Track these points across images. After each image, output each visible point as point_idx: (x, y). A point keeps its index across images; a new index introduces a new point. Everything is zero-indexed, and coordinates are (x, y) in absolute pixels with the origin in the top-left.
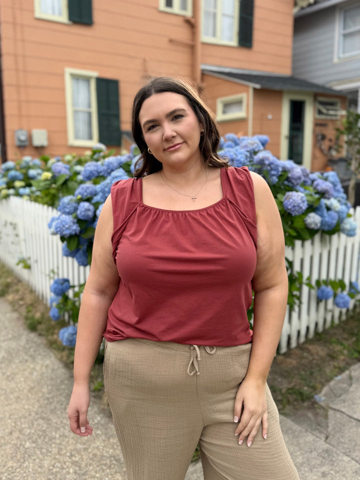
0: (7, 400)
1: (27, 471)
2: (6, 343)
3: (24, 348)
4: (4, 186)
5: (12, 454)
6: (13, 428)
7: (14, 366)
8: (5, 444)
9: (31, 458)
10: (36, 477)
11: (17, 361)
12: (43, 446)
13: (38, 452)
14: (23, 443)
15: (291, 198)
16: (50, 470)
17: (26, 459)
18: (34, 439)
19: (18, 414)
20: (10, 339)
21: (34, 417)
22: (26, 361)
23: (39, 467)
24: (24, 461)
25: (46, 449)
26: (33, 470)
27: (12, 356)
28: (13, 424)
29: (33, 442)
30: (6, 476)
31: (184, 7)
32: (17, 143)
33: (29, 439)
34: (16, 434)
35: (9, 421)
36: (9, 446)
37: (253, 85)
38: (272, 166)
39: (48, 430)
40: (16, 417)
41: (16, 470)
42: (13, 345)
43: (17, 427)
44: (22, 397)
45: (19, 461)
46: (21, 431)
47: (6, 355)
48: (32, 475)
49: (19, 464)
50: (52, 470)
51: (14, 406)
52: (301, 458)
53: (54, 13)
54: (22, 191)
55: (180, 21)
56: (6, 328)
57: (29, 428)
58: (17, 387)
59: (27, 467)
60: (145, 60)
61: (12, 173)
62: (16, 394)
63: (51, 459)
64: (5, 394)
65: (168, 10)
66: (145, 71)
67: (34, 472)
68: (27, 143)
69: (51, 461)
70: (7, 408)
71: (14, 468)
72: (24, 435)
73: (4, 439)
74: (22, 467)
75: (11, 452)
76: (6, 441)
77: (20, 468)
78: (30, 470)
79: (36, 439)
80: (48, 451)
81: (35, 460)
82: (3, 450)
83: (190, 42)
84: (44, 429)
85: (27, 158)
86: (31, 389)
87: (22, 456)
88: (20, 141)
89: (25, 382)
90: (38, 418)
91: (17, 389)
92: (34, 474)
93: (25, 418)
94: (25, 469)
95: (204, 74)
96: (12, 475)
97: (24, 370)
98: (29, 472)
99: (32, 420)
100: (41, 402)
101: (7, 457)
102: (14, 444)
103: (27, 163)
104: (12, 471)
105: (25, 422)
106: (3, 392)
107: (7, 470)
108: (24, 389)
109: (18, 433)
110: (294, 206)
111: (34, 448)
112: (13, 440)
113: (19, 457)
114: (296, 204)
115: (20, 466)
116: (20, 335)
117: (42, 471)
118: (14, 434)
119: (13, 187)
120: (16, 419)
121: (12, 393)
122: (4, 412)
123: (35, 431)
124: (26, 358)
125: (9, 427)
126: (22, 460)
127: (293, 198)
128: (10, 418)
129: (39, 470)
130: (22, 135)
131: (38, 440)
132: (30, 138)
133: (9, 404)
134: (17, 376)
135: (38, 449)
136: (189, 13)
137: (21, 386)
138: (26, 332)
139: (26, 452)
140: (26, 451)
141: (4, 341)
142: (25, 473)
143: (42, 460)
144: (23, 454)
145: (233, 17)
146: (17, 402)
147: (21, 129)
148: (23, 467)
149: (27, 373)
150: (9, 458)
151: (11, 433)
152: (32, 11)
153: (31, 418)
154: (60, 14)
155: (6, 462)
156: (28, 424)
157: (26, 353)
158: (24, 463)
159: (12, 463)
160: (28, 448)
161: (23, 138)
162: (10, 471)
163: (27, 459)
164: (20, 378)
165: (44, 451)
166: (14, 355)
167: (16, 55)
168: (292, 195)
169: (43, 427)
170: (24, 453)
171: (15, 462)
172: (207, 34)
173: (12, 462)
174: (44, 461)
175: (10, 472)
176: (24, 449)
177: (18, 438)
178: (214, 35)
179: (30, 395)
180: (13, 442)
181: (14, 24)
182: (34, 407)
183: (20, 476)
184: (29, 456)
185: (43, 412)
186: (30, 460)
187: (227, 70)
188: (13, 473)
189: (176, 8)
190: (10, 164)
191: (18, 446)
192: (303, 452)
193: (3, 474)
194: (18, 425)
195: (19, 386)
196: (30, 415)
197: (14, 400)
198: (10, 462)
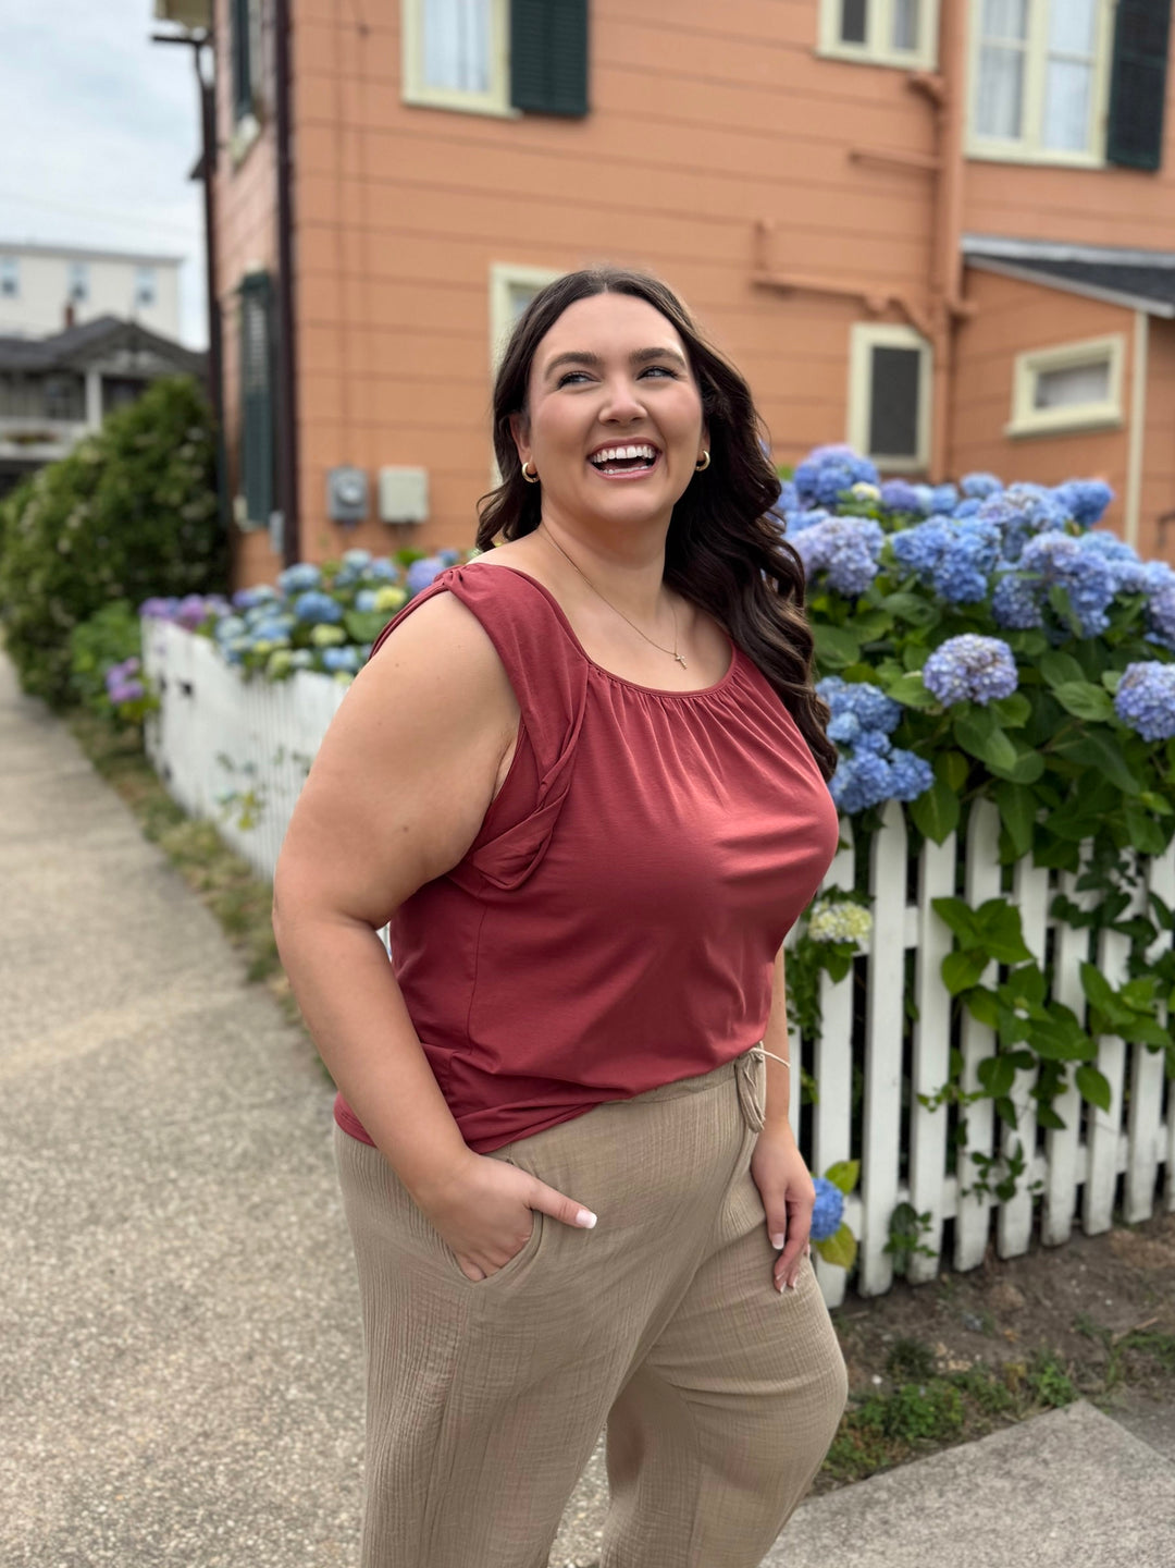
0: (246, 1270)
1: (285, 1459)
2: (256, 1113)
3: (309, 1132)
4: (282, 640)
5: (247, 1410)
6: (255, 1345)
7: (273, 1181)
8: (231, 1383)
9: (299, 1429)
10: (310, 1478)
11: (285, 1167)
12: (336, 1402)
13: (322, 1416)
14: (282, 1387)
15: (1141, 683)
16: (349, 1465)
17: (285, 1427)
18: (312, 1380)
19: (274, 1311)
20: (270, 1105)
21: (318, 1323)
22: (311, 1169)
23: (321, 1453)
24: (280, 1431)
25: (344, 1411)
26: (302, 1457)
27: (271, 1153)
28: (257, 1335)
29: (310, 1388)
30: (226, 1465)
31: (906, 37)
32: (333, 510)
33: (298, 1379)
34: (264, 1362)
35: (248, 1326)
36: (240, 1391)
37: (1145, 306)
38: (1083, 576)
39: (353, 1362)
40: (267, 1317)
41: (255, 1451)
42: (278, 1120)
43: (269, 1343)
44: (287, 1265)
45: (264, 1430)
46: (277, 1355)
47: (253, 1148)
48: (299, 1471)
49: (266, 1439)
50: (356, 1465)
51: (263, 1289)
52: (1134, 1536)
53: (463, 85)
54: (333, 657)
55: (891, 88)
56: (260, 1072)
57: (302, 1351)
58: (277, 1237)
59: (285, 1449)
60: (760, 230)
61: (310, 600)
62: (272, 1257)
63: (355, 1438)
64: (242, 1252)
65: (851, 51)
66: (760, 265)
67: (306, 1464)
68: (363, 513)
69: (355, 1444)
70: (244, 1292)
71: (252, 1447)
72: (286, 1366)
73: (231, 1371)
74: (273, 1449)
75: (245, 1405)
76: (235, 1376)
77: (266, 1449)
78: (295, 1457)
79: (319, 1381)
80: (349, 1416)
81: (309, 1434)
82: (223, 1396)
83: (925, 160)
84: (343, 1356)
85: (358, 557)
86: (316, 1249)
87: (276, 1420)
88: (344, 503)
89: (301, 1226)
90: (330, 1326)
91: (275, 1244)
92: (304, 1469)
93: (293, 1321)
94: (279, 1455)
95: (971, 268)
96: (243, 1462)
97: (303, 1193)
98: (291, 1461)
99: (313, 1331)
100: (343, 1286)
101: (233, 1418)
102: (256, 1386)
103: (358, 571)
104: (245, 1453)
105: (291, 1334)
106: (238, 1247)
107: (232, 1449)
108: (296, 1245)
109: (268, 1358)
110: (1148, 709)
111: (312, 1402)
112: (253, 1376)
113: (265, 1420)
114: (1155, 703)
115: (269, 1443)
116: (299, 1096)
117: (327, 1465)
118: (257, 1359)
119: (311, 646)
120: (266, 1323)
121: (260, 1251)
122: (235, 1299)
123: (318, 1361)
124: (312, 1160)
125: (247, 1339)
126: (275, 1431)
127: (1148, 683)
128: (249, 1318)
129: (321, 1461)
130: (351, 484)
131: (325, 1384)
132: (373, 494)
133: (250, 1281)
134: (281, 1208)
135: (321, 1406)
136: (923, 60)
137: (289, 1238)
138: (316, 1090)
139: (286, 1411)
140: (287, 1406)
141: (253, 1107)
142: (281, 1463)
143: (329, 1437)
144: (277, 1415)
145: (1088, 64)
146: (274, 1280)
147: (347, 465)
148: (277, 1447)
149: (308, 1203)
150: (238, 1419)
151: (249, 1357)
152: (396, 82)
153: (310, 1324)
154: (484, 87)
155: (229, 1430)
156: (300, 1339)
157: (312, 1147)
158: (279, 1436)
159: (247, 1435)
160: (293, 1402)
161: (351, 494)
162: (239, 1452)
163: (289, 1430)
164: (287, 1213)
165: (337, 1414)
166: (276, 1151)
167: (339, 227)
168: (1145, 673)
169: (341, 1351)
170: (282, 1413)
171: (253, 1431)
172: (986, 128)
173: (248, 1431)
174: (336, 1439)
175: (238, 1456)
176: (283, 1404)
177: (270, 1371)
178: (1016, 131)
179: (311, 1263)
180: (254, 1381)
181: (339, 126)
182: (319, 1297)
183: (266, 1469)
184: (295, 1422)
185: (344, 1312)
186: (295, 1432)
187: (1060, 253)
188: (248, 1458)
189: (880, 44)
190: (305, 572)
191: (268, 1393)
192: (1147, 1522)
193: (220, 1458)
194: (271, 1340)
195: (284, 1234)
196: (307, 1316)
197: (265, 1271)
198: (241, 1431)
